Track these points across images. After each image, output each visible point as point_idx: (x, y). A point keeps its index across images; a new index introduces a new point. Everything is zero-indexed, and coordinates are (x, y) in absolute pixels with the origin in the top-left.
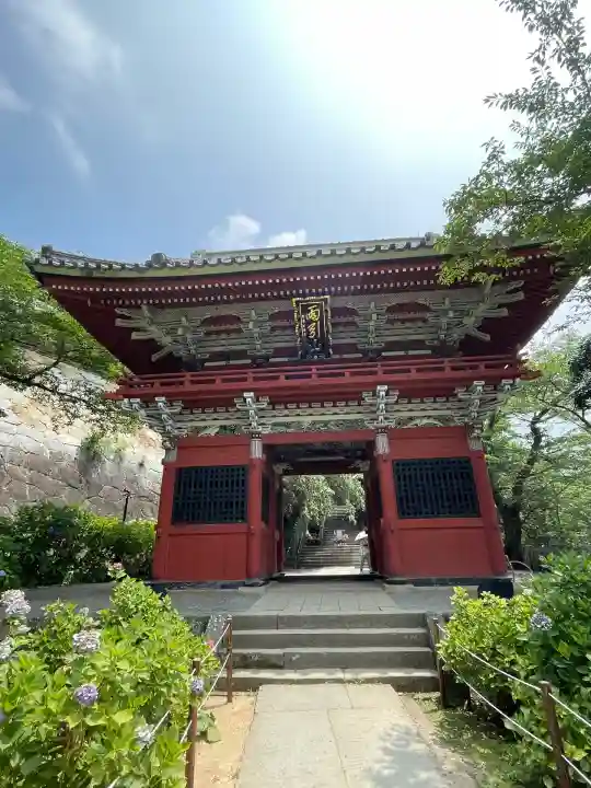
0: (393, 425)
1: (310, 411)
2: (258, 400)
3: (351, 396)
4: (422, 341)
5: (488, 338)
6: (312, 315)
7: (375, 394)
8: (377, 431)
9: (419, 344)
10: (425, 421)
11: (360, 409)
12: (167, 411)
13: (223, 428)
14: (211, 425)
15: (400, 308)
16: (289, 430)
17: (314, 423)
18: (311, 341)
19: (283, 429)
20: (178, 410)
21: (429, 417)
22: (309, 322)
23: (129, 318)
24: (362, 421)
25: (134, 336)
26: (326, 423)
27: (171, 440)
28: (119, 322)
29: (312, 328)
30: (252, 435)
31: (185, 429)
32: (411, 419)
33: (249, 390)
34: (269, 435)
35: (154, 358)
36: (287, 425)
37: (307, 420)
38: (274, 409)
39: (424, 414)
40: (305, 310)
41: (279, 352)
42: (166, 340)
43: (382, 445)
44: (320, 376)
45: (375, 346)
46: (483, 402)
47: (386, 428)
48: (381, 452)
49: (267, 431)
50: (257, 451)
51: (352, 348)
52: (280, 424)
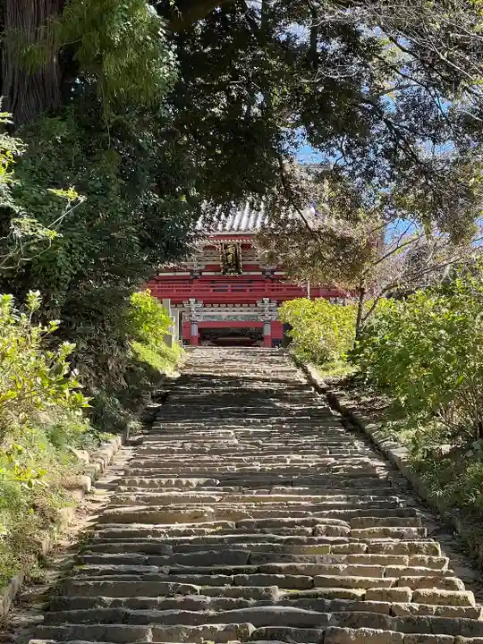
0: (274, 319)
1: (227, 309)
2: (197, 303)
3: (250, 302)
6: (230, 250)
7: (263, 302)
8: (264, 323)
11: (256, 309)
16: (213, 320)
17: (229, 316)
18: (229, 265)
19: (210, 319)
22: (228, 254)
24: (256, 316)
26: (235, 317)
29: (230, 257)
30: (192, 322)
33: (192, 297)
34: (202, 323)
36: (213, 317)
37: (225, 314)
38: (205, 306)
40: (226, 247)
41: (208, 268)
43: (267, 331)
44: (232, 290)
45: (271, 267)
47: (269, 321)
48: (266, 334)
49: (200, 320)
50: (195, 331)
51: (256, 268)
52: (208, 316)
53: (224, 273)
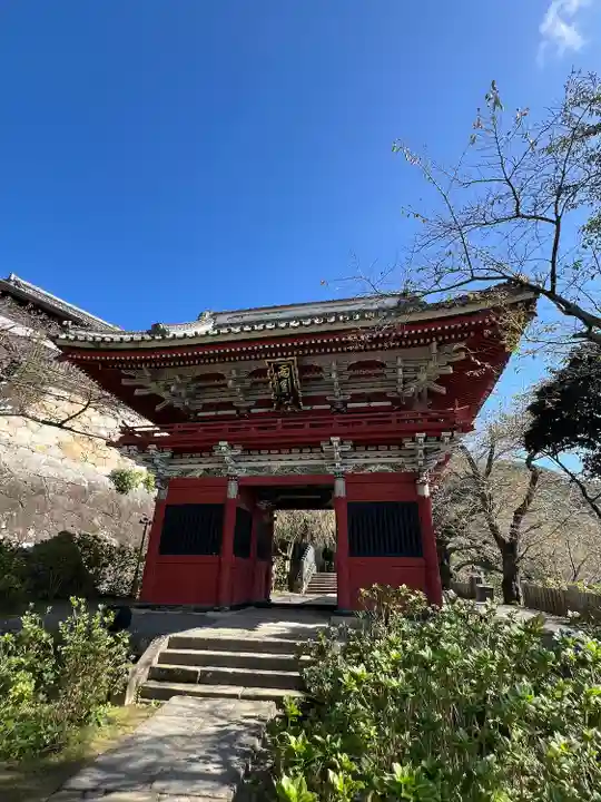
0: (350, 471)
1: (280, 456)
2: (232, 448)
3: (313, 445)
4: (384, 394)
5: (443, 390)
6: (283, 372)
7: (331, 444)
8: (336, 476)
9: (381, 396)
10: (379, 468)
11: (322, 455)
12: (159, 456)
13: (207, 470)
14: (196, 468)
15: (361, 365)
16: (260, 474)
17: (283, 468)
18: (284, 395)
19: (255, 473)
20: (168, 455)
21: (382, 464)
22: (280, 379)
23: (134, 378)
24: (323, 466)
25: (137, 392)
26: (293, 468)
27: (162, 481)
28: (124, 382)
29: (284, 384)
30: (229, 478)
31: (174, 471)
32: (366, 465)
33: (223, 440)
34: (244, 478)
35: (158, 408)
37: (277, 465)
38: (247, 455)
39: (378, 462)
40: (277, 369)
41: (260, 404)
42: (164, 395)
43: (340, 488)
44: (284, 427)
45: (342, 398)
46: (426, 452)
47: (343, 473)
48: (337, 495)
49: (242, 474)
50: (233, 491)
51: (322, 400)
52: (254, 468)
53: (277, 408)
